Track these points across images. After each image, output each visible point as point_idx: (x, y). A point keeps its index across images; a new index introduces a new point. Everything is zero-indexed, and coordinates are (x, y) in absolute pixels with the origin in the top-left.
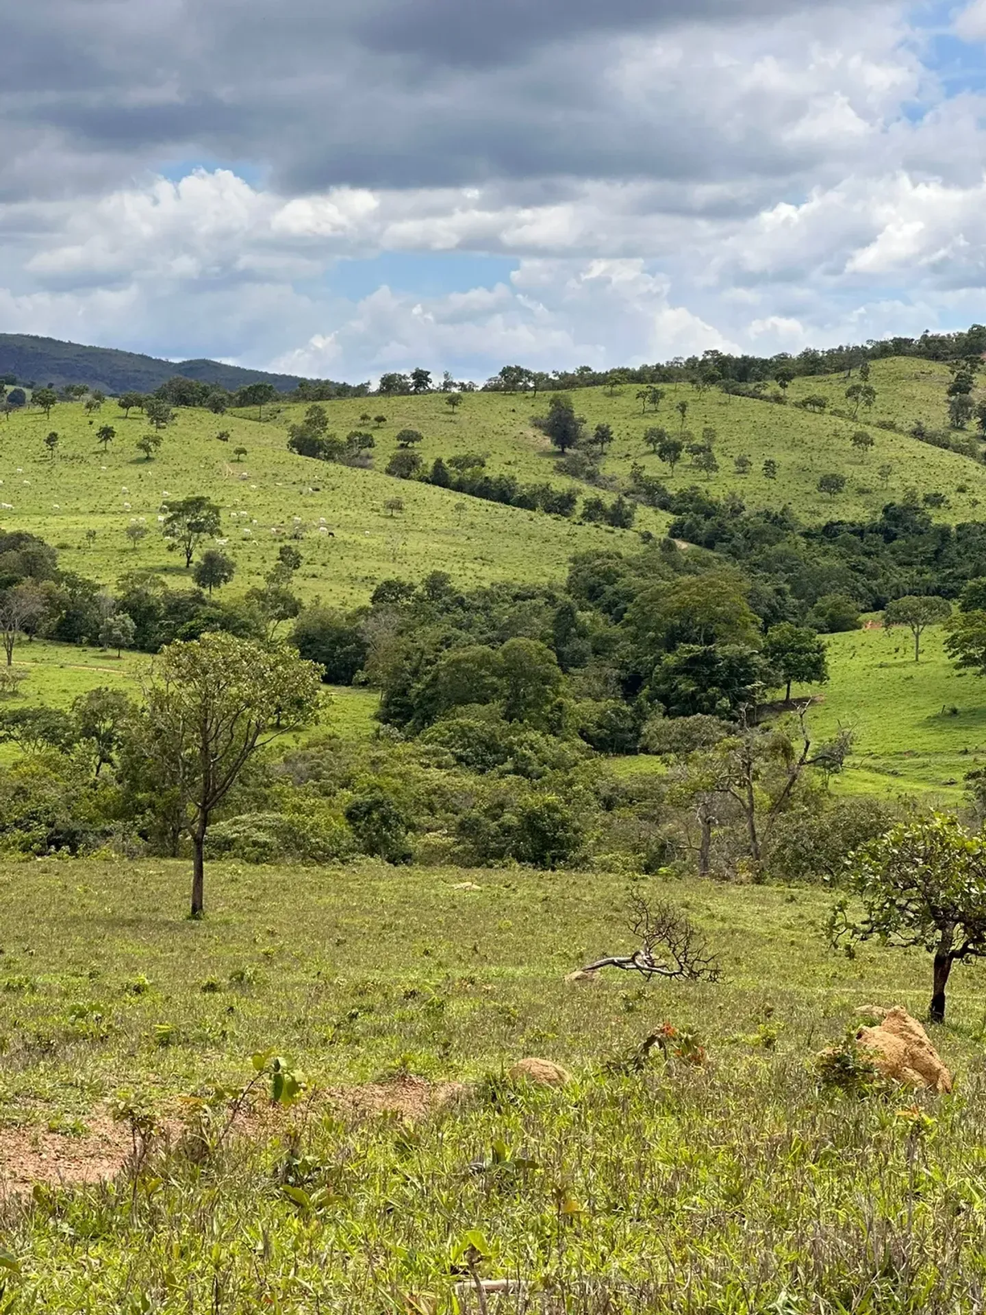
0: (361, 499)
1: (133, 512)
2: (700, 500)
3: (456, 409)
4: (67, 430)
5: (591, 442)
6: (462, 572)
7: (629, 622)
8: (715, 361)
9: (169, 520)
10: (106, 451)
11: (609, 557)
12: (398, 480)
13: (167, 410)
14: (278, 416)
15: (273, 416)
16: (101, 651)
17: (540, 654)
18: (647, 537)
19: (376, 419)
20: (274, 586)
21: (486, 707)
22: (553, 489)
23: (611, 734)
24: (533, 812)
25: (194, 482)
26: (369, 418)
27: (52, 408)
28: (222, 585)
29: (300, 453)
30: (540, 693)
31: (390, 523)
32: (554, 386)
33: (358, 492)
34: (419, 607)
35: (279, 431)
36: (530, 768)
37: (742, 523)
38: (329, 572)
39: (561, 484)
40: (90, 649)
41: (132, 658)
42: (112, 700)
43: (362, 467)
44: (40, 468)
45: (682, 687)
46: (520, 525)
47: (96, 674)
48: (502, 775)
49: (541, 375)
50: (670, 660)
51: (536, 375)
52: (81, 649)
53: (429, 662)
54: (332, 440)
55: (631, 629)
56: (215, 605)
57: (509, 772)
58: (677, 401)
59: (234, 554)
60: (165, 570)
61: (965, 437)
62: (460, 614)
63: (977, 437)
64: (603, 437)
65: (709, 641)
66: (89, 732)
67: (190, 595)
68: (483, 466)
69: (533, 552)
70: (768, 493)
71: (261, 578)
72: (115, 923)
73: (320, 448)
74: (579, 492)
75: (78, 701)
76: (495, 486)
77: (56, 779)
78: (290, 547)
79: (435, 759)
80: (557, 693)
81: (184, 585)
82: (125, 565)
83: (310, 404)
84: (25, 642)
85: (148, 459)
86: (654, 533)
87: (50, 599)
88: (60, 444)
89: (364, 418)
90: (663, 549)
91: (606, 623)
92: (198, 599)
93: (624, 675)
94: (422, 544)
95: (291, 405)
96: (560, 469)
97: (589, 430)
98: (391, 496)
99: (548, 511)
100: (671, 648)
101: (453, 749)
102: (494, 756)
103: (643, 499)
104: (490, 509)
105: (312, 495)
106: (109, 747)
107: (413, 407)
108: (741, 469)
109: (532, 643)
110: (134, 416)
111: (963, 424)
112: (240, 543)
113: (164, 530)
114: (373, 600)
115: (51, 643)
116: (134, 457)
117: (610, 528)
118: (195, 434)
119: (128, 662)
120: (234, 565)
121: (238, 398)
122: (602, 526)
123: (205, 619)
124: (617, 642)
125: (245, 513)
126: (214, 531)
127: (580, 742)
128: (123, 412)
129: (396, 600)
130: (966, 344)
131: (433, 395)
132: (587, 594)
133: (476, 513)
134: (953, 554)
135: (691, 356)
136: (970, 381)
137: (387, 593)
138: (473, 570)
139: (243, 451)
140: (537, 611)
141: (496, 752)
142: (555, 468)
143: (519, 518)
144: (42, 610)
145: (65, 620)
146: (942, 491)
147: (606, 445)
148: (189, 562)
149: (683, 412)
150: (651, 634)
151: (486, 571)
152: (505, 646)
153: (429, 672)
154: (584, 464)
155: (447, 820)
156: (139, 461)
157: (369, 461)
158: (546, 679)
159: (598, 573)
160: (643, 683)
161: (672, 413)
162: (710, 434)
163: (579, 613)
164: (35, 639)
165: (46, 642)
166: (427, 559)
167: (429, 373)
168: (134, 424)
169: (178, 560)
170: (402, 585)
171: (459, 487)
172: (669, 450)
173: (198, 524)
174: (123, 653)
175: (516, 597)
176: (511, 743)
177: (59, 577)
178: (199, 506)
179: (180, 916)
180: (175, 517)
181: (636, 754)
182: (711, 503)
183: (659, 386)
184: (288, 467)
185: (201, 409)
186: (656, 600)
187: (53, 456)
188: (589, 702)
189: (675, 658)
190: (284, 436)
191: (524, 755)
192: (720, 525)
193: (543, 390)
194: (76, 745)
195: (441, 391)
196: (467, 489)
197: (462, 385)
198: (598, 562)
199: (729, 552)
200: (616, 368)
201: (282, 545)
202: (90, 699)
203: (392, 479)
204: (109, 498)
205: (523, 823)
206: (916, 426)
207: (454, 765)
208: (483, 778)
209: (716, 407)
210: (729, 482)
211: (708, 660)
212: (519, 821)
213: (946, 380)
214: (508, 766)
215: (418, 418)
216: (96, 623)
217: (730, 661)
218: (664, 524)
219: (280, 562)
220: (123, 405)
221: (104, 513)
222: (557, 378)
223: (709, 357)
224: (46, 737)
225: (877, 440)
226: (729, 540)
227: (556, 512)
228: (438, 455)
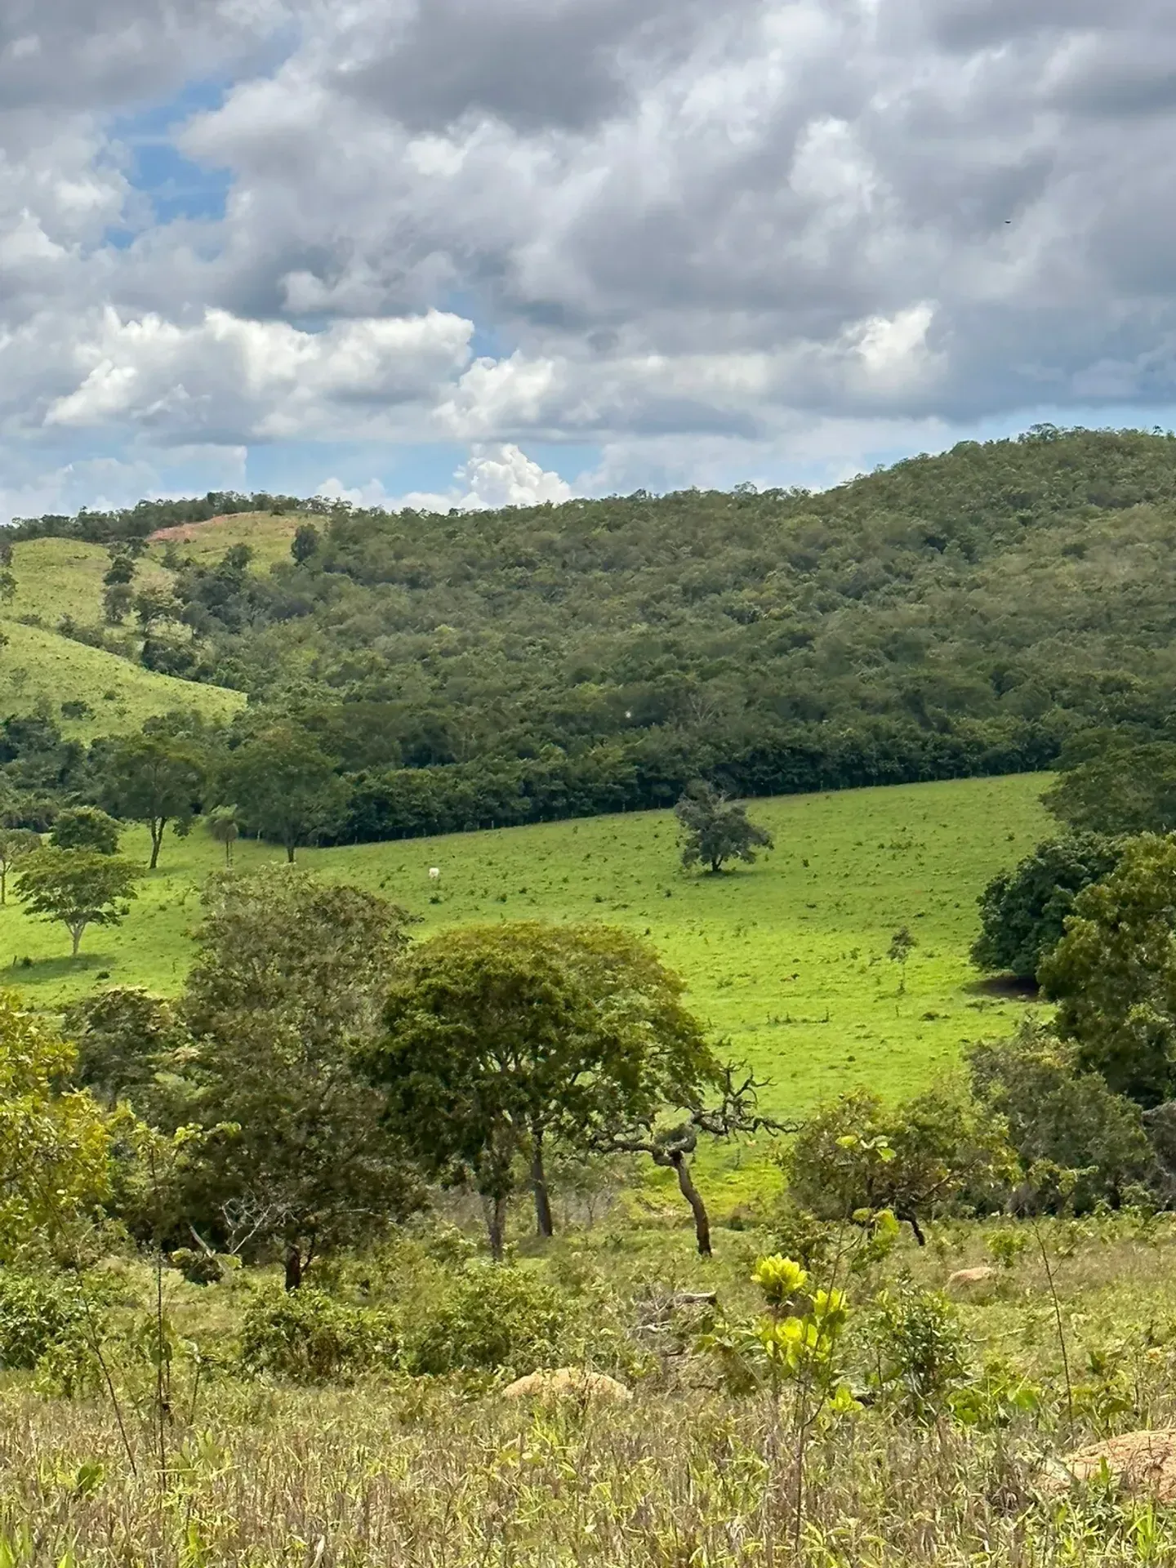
61: (122, 634)
63: (135, 633)
111: (120, 618)
130: (131, 524)
134: (81, 774)
136: (130, 567)
146: (87, 699)
206: (64, 621)
213: (104, 566)
225: (13, 638)
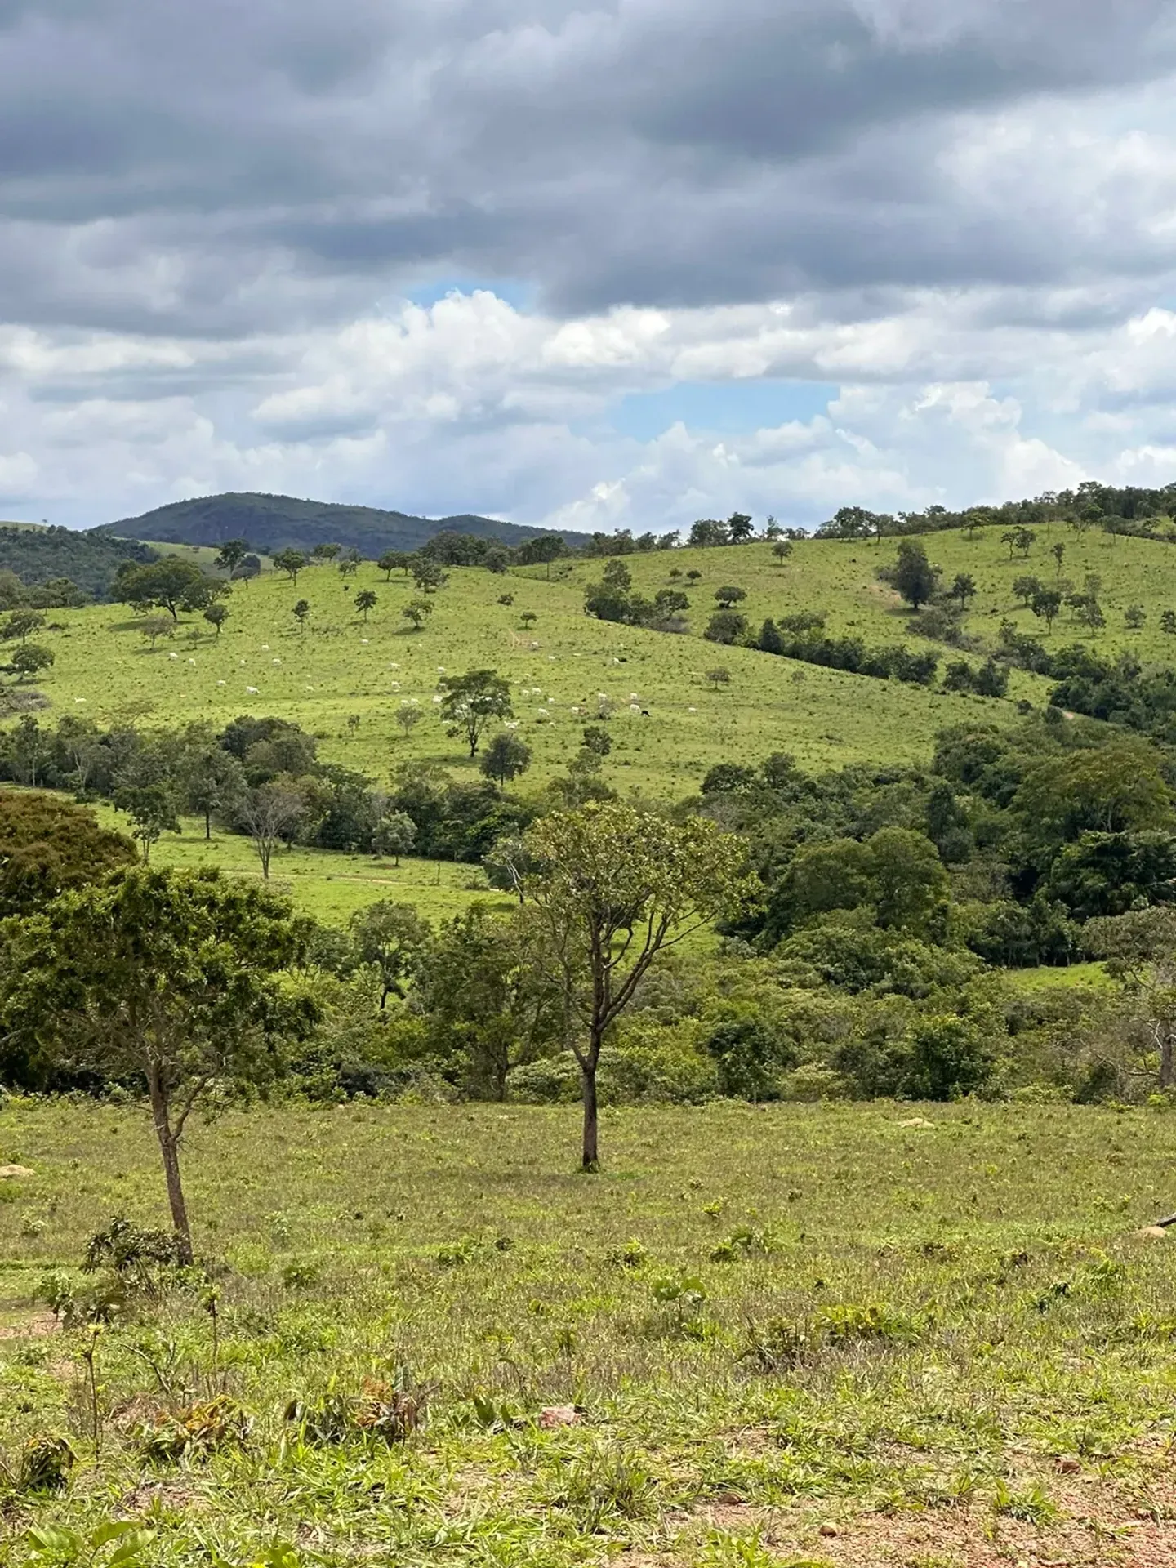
0: (678, 671)
1: (402, 693)
2: (1085, 661)
3: (785, 561)
4: (318, 598)
5: (949, 596)
6: (805, 755)
7: (1020, 807)
8: (1093, 495)
9: (447, 700)
10: (366, 621)
11: (983, 731)
12: (720, 646)
13: (437, 570)
14: (569, 573)
15: (562, 576)
16: (375, 859)
17: (917, 846)
18: (1025, 707)
19: (689, 575)
20: (579, 776)
21: (854, 912)
22: (909, 653)
23: (1005, 942)
24: (931, 1037)
25: (474, 655)
26: (680, 574)
27: (301, 572)
28: (517, 777)
29: (600, 618)
30: (918, 895)
31: (714, 697)
32: (900, 530)
33: (673, 661)
34: (761, 796)
35: (572, 592)
36: (913, 985)
37: (1140, 687)
38: (644, 758)
39: (917, 647)
40: (362, 857)
41: (413, 867)
42: (398, 916)
43: (676, 632)
44: (289, 643)
45: (1089, 883)
46: (872, 697)
47: (370, 886)
48: (880, 994)
49: (884, 517)
50: (1072, 851)
51: (878, 518)
52: (350, 857)
53: (779, 862)
54: (638, 602)
55: (1023, 814)
56: (512, 800)
57: (887, 991)
58: (1051, 544)
59: (527, 740)
60: (445, 760)
62: (812, 803)
64: (963, 590)
65: (1118, 826)
66: (371, 955)
67: (480, 789)
68: (822, 627)
69: (890, 728)
70: (1167, 651)
71: (563, 767)
72: (489, 1179)
73: (624, 610)
74: (939, 655)
75: (357, 917)
76: (839, 651)
77: (335, 1013)
78: (597, 729)
79: (797, 977)
80: (939, 894)
81: (471, 777)
82: (397, 755)
83: (609, 559)
84: (283, 851)
85: (417, 629)
86: (1033, 704)
87: (312, 798)
88: (311, 614)
89: (674, 573)
90: (1047, 720)
91: (990, 807)
92: (490, 793)
93: (1016, 871)
94: (755, 723)
95: (585, 561)
96: (912, 629)
97: (946, 582)
98: (714, 666)
99: (904, 679)
100: (1072, 836)
101: (819, 965)
102: (869, 972)
103: (1016, 662)
104: (833, 677)
105: (618, 667)
106: (396, 973)
107: (734, 560)
108: (1133, 622)
109: (908, 833)
110: (397, 579)
112: (535, 726)
113: (441, 712)
114: (704, 789)
115: (314, 851)
116: (400, 626)
117: (980, 698)
118: (472, 598)
119: (407, 871)
120: (529, 751)
121: (520, 554)
122: (970, 695)
123: (499, 817)
124: (1004, 831)
125: (538, 690)
126: (504, 711)
127: (968, 953)
128: (384, 574)
129: (731, 788)
131: (755, 544)
132: (962, 776)
133: (817, 683)
135: (1064, 490)
137: (720, 779)
138: (818, 751)
139: (532, 617)
140: (905, 797)
141: (871, 967)
142: (907, 628)
143: (869, 688)
144: (302, 810)
145: (330, 824)
147: (967, 598)
148: (474, 750)
149: (1059, 556)
150: (1046, 820)
151: (835, 753)
152: (875, 838)
153: (782, 872)
154: (943, 622)
155: (819, 1050)
156: (405, 632)
157: (683, 626)
158: (926, 877)
159: (975, 749)
160: (1040, 880)
161: (1045, 558)
162: (1093, 582)
163: (957, 798)
164: (293, 846)
165: (308, 849)
166: (762, 739)
167: (750, 518)
168: (399, 590)
169: (460, 748)
170: (738, 769)
171: (794, 654)
172: (1045, 603)
173: (483, 703)
174: (402, 861)
175: (878, 781)
176: (889, 956)
177: (321, 772)
178: (484, 682)
179: (567, 1170)
180: (455, 696)
181: (1036, 966)
182: (1099, 665)
183: (1029, 527)
184: (587, 634)
185: (476, 568)
186: (1053, 778)
187: (303, 629)
188: (975, 904)
189: (1079, 848)
190: (580, 598)
191: (905, 970)
192: (1113, 690)
193: (887, 535)
194: (355, 971)
195: (765, 540)
196: (805, 654)
197: (790, 531)
198: (970, 738)
199: (1127, 721)
200: (974, 506)
201: (587, 726)
202: (372, 913)
203: (712, 645)
204: (373, 676)
205: (918, 1051)
207: (821, 984)
208: (858, 999)
209: (1097, 550)
210: (1119, 638)
211: (1119, 850)
212: (913, 1048)
214: (886, 983)
215: (740, 572)
216: (366, 825)
217: (1146, 851)
218: (1043, 691)
219: (585, 747)
220: (383, 567)
221: (367, 694)
222: (903, 521)
223: (1086, 490)
224: (319, 961)
226: (1126, 708)
227: (913, 680)
228: (768, 615)
